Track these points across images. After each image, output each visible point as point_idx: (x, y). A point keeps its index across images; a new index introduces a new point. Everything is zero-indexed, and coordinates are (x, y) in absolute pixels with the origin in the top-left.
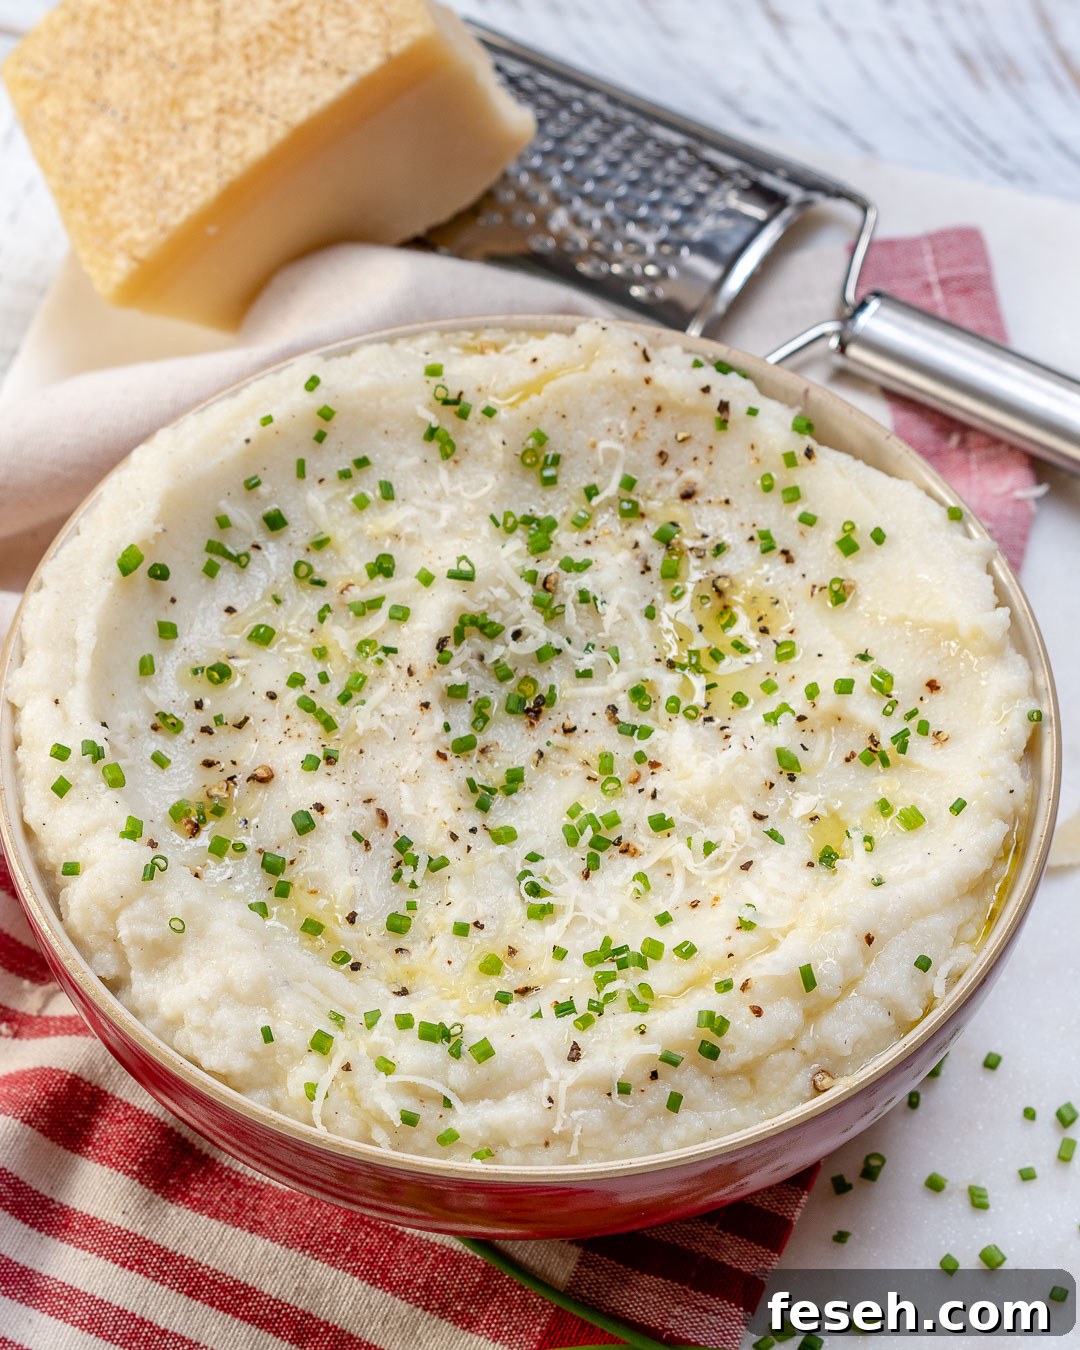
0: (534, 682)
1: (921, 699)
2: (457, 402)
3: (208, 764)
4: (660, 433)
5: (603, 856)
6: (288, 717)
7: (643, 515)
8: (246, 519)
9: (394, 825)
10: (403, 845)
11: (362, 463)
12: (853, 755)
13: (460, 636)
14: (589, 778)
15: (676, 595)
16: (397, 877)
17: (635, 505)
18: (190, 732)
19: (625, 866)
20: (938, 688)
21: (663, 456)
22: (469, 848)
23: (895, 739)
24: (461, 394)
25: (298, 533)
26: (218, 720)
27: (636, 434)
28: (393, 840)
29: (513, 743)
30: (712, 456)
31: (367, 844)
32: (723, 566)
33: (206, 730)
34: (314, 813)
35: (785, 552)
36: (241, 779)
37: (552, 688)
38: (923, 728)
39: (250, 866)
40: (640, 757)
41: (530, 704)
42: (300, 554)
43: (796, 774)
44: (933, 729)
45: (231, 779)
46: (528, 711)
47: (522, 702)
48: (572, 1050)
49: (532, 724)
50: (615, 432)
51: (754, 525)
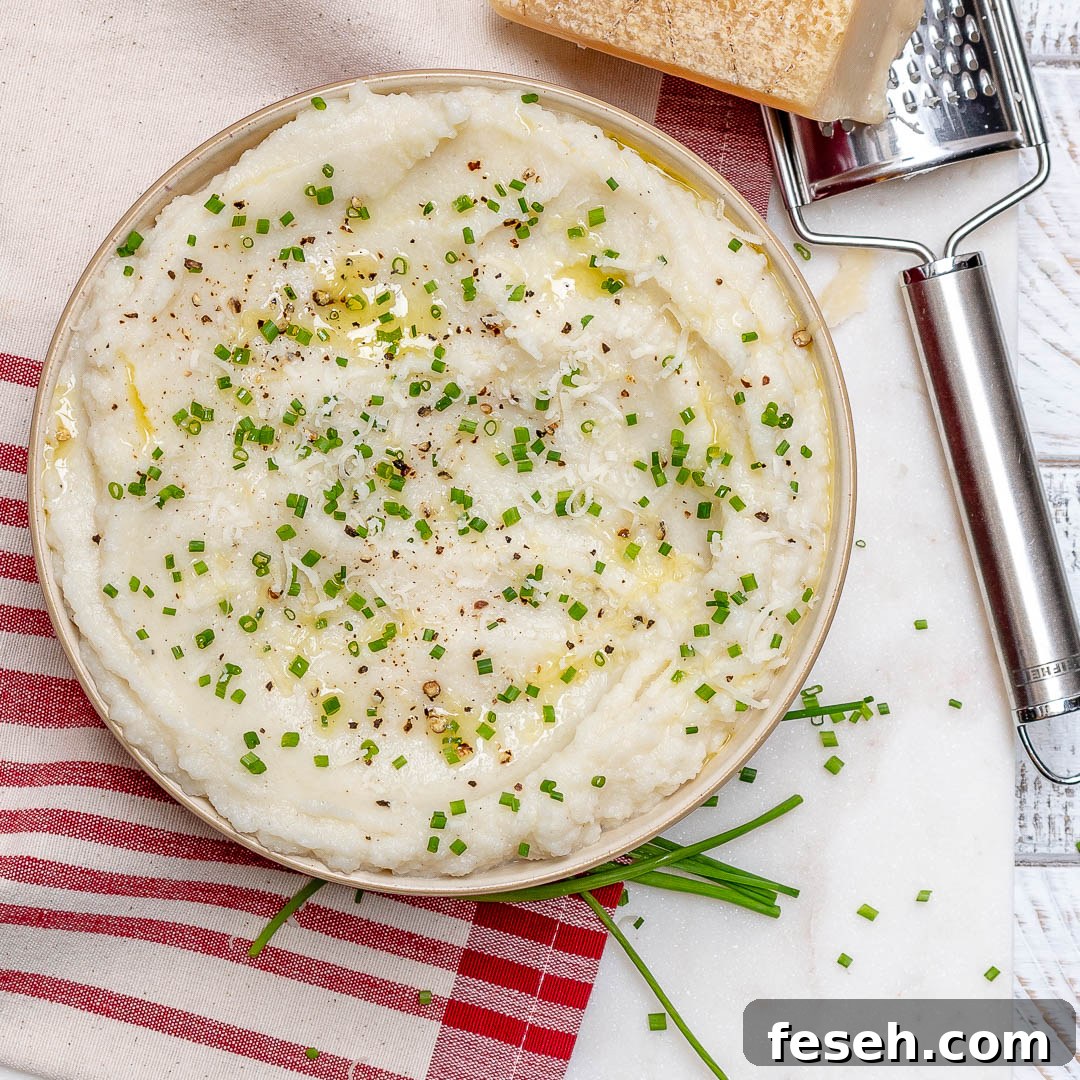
0: (383, 465)
1: (485, 178)
2: (143, 477)
3: (408, 727)
4: (188, 319)
5: (549, 447)
6: (383, 661)
7: (247, 346)
8: (200, 663)
9: (488, 598)
10: (509, 595)
11: (170, 562)
12: (514, 241)
13: (341, 516)
14: (474, 442)
15: (325, 338)
16: (536, 605)
17: (239, 351)
18: (375, 736)
19: (564, 434)
20: (479, 163)
21: (206, 319)
22: (525, 547)
23: (525, 210)
24: (138, 473)
25: (216, 622)
26: (371, 713)
27: (187, 337)
28: (503, 601)
29: (425, 490)
30: (214, 281)
31: (501, 620)
32: (304, 294)
33: (377, 724)
34: (479, 658)
35: (303, 242)
36: (429, 706)
37: (389, 452)
38: (517, 186)
39: (504, 712)
40: (473, 401)
41: (397, 472)
42: (232, 625)
43: (527, 289)
44: (519, 179)
45: (426, 712)
46: (403, 474)
47: (395, 477)
48: (759, 518)
49: (412, 474)
50: (181, 354)
51: (274, 260)
